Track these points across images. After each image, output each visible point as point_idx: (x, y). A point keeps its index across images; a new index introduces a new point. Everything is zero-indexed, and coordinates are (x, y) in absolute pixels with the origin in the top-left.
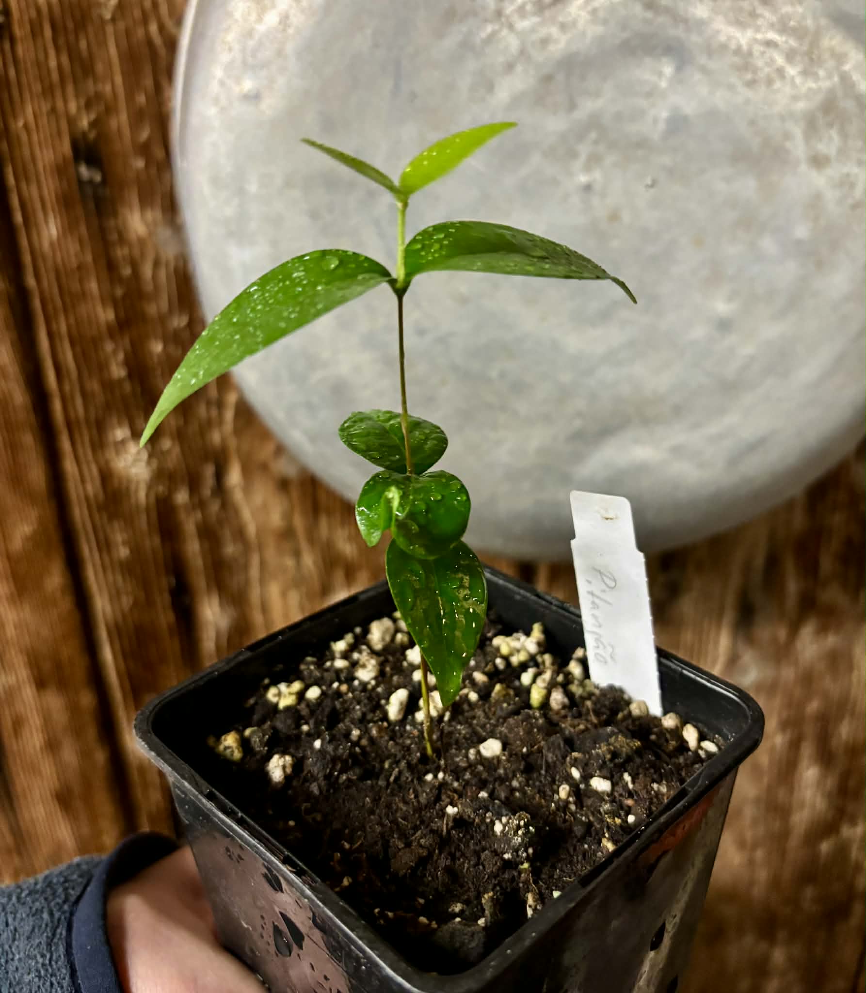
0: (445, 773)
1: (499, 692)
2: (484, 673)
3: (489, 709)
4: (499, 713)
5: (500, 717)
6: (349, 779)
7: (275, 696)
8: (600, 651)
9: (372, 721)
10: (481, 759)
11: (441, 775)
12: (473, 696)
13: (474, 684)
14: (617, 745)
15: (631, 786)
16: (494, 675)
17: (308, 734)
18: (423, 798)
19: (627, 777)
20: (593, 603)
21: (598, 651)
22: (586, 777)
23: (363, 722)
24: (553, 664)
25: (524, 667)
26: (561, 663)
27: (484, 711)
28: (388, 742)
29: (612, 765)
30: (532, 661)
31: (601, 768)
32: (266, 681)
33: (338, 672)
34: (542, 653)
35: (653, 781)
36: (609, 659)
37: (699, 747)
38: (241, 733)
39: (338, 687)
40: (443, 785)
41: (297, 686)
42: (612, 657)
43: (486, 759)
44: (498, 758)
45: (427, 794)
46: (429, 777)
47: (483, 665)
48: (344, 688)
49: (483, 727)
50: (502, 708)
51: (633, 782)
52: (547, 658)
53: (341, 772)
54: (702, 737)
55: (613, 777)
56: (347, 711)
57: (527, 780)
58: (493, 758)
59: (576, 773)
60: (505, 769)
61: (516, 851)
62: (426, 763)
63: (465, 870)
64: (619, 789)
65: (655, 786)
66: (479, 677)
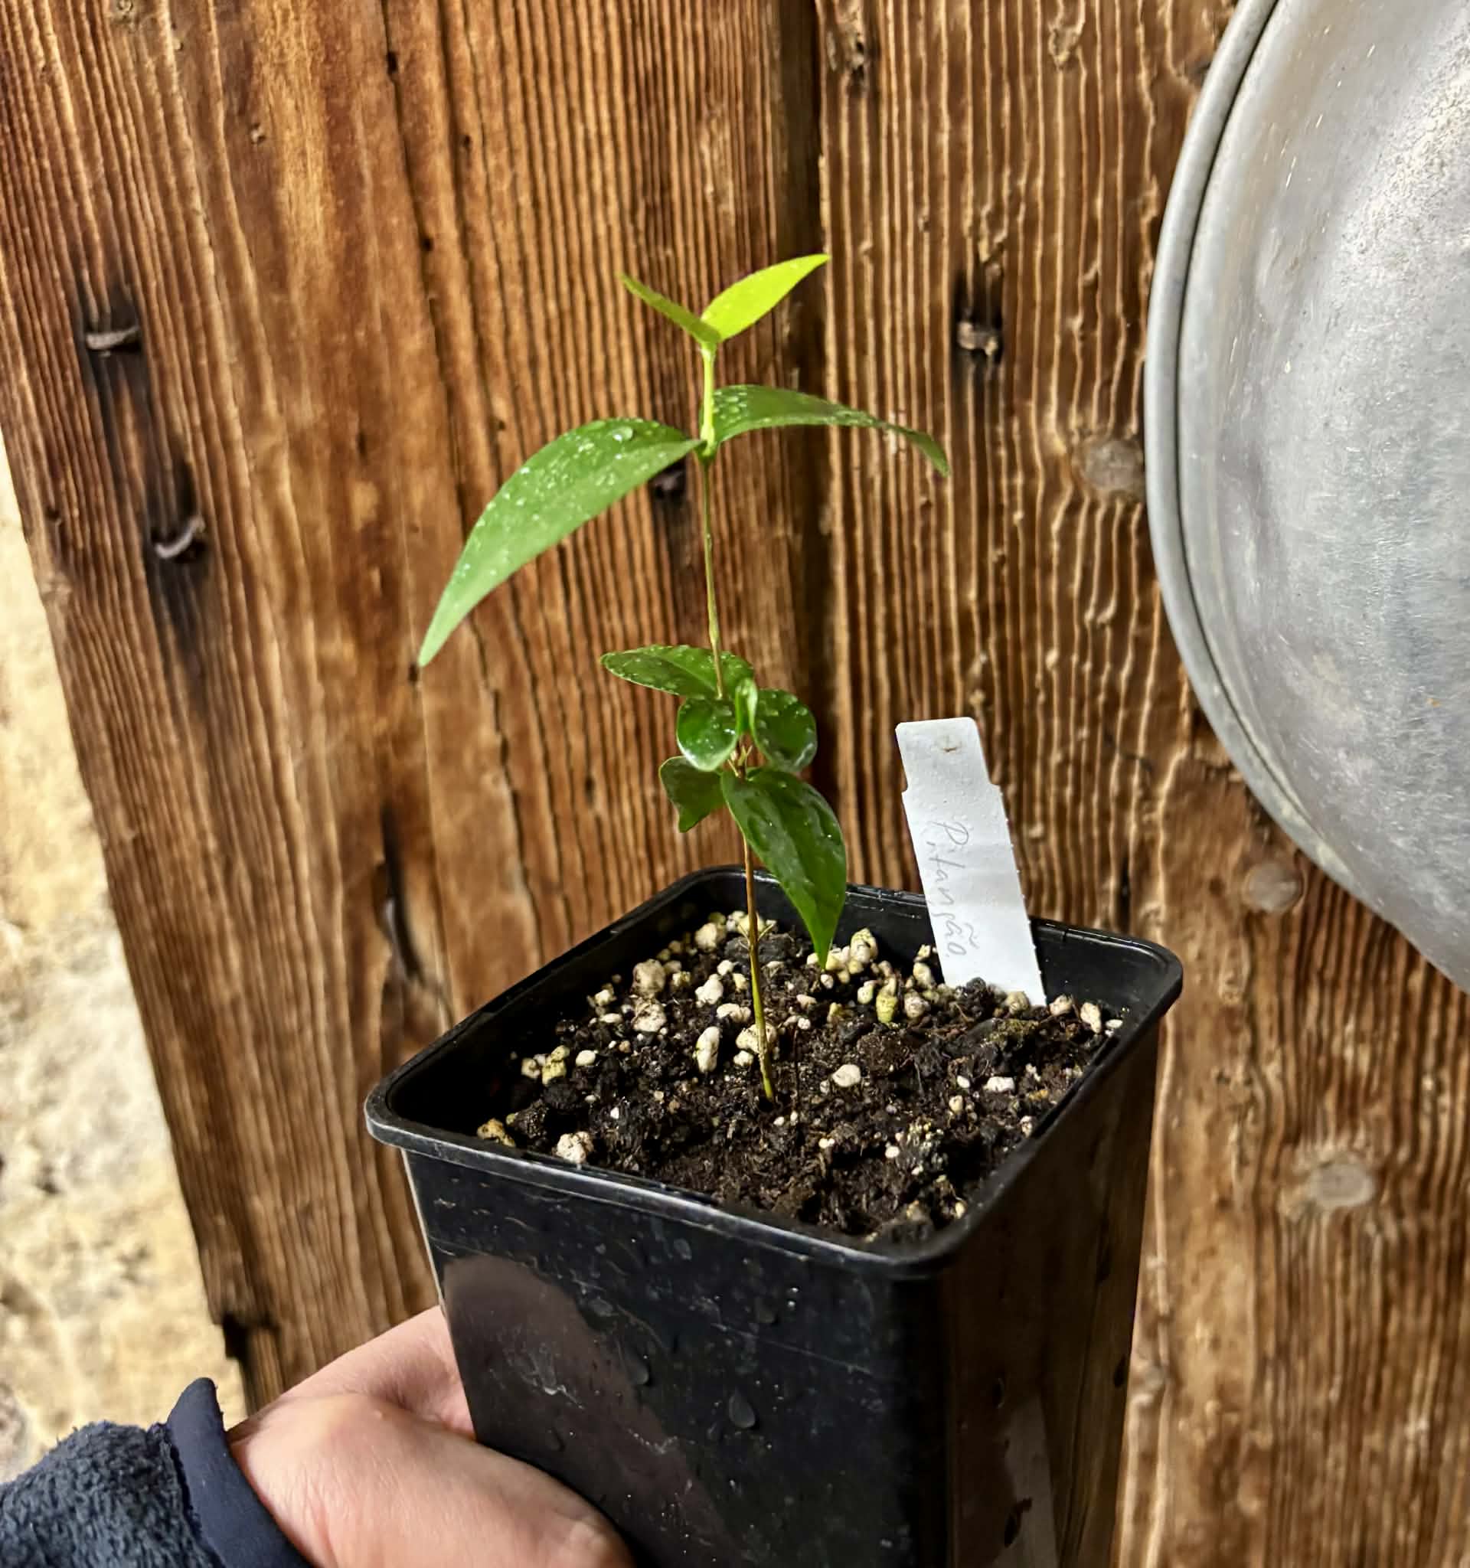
0: (798, 1112)
1: (836, 1013)
2: (809, 994)
3: (828, 1036)
4: (843, 1036)
5: (846, 1042)
6: (673, 1144)
7: (533, 1070)
8: (954, 939)
9: (677, 1077)
10: (837, 1091)
11: (794, 1116)
12: (804, 1023)
13: (801, 1011)
14: (1011, 1028)
15: (1038, 1078)
16: (823, 996)
17: (597, 1105)
18: (780, 1144)
19: (1031, 1069)
20: (939, 872)
21: (952, 939)
22: (978, 1083)
23: (665, 1081)
24: (893, 971)
25: (857, 981)
26: (904, 968)
27: (821, 1040)
28: (707, 1097)
29: (1010, 1055)
30: (866, 973)
31: (996, 1065)
32: (514, 1056)
33: (611, 1027)
34: (878, 961)
35: (1064, 1067)
36: (968, 947)
37: (1104, 1028)
38: (502, 1119)
39: (617, 1046)
40: (800, 1126)
41: (560, 1052)
42: (972, 943)
43: (845, 1089)
44: (859, 1085)
45: (785, 1138)
46: (780, 1121)
47: (806, 985)
48: (625, 1045)
49: (826, 1058)
50: (846, 1030)
51: (1039, 1073)
52: (884, 966)
53: (663, 1136)
54: (1105, 1016)
55: (1014, 1071)
56: (638, 1072)
57: (905, 1104)
58: (853, 1087)
59: (963, 1083)
60: (872, 1097)
61: (927, 1159)
62: (768, 1108)
63: (864, 1207)
64: (1025, 1084)
65: (1068, 1071)
66: (804, 999)
